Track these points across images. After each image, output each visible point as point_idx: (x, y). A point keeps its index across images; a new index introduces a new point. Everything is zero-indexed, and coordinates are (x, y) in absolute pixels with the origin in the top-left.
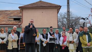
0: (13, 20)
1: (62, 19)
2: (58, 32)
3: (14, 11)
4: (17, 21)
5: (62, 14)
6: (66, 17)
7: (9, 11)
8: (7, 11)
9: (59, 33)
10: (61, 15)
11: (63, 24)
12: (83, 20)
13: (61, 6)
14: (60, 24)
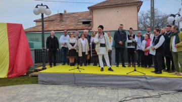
0: (82, 23)
1: (144, 19)
2: (141, 34)
3: (82, 13)
4: (86, 25)
5: (144, 13)
6: (150, 16)
7: (77, 13)
8: (74, 13)
9: (141, 36)
10: (143, 15)
11: (145, 26)
12: (173, 17)
13: (142, 2)
14: (141, 26)
